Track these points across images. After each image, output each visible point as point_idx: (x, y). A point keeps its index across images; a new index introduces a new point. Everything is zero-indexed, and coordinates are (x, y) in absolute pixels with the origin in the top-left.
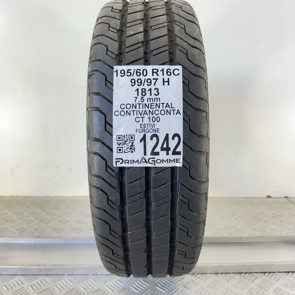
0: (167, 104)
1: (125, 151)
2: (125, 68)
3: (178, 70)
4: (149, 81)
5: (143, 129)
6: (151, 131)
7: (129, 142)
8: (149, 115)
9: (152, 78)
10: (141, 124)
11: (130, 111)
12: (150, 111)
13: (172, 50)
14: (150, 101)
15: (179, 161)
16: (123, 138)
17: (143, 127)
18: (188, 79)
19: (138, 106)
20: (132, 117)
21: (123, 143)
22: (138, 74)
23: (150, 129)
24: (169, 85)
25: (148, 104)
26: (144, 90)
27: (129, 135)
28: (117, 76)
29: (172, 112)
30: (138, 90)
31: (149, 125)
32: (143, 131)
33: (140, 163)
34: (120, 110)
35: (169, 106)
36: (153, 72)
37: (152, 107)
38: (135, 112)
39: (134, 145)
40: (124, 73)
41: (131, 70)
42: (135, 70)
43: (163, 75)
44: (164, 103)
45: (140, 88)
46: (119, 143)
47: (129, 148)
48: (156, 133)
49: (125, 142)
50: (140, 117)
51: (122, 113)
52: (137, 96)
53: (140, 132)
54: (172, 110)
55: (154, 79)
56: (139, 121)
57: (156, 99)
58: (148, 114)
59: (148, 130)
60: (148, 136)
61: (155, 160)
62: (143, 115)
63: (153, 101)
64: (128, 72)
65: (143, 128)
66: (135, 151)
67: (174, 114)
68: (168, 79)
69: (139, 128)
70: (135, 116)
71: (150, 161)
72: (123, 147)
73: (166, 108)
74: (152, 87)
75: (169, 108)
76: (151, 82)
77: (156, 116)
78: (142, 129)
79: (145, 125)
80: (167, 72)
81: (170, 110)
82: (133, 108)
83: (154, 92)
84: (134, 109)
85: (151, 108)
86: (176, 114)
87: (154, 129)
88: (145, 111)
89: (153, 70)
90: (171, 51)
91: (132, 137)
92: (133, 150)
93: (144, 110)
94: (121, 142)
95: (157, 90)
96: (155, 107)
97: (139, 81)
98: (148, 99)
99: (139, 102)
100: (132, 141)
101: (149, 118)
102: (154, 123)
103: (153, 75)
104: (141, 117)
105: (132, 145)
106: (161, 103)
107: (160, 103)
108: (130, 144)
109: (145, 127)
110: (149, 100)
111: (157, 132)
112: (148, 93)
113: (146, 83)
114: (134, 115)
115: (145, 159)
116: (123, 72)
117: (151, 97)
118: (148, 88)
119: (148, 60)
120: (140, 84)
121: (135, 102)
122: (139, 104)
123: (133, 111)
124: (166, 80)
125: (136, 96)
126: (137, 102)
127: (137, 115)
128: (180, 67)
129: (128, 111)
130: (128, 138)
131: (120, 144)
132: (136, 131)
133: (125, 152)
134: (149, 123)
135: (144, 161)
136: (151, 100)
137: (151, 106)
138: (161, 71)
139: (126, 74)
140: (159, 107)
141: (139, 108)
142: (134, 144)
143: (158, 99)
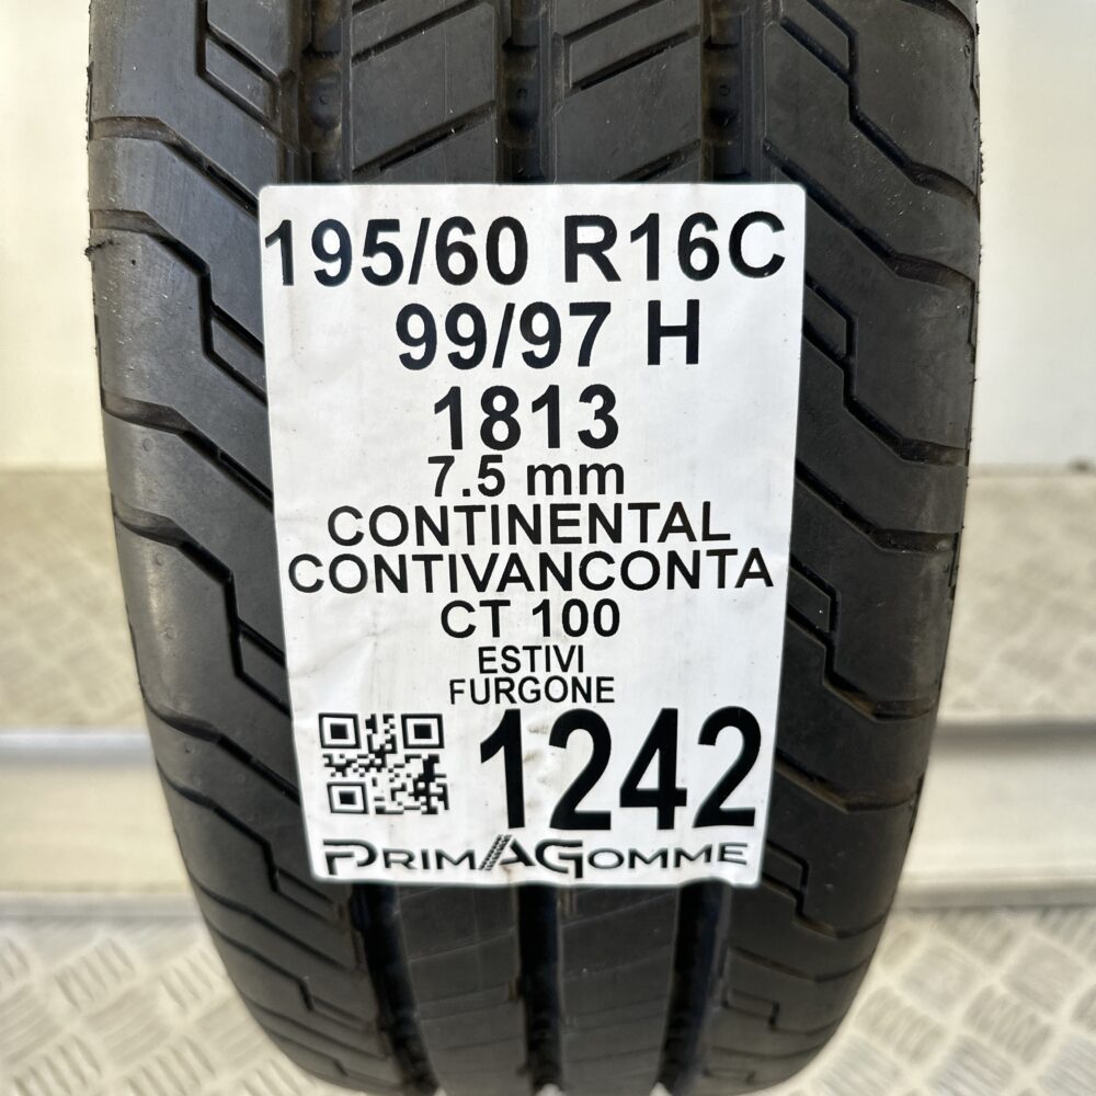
0: (678, 508)
1: (379, 804)
2: (352, 203)
3: (776, 224)
4: (540, 325)
5: (498, 681)
6: (556, 689)
7: (408, 759)
8: (544, 587)
9: (561, 296)
10: (481, 650)
11: (402, 558)
12: (545, 561)
13: (726, 14)
14: (549, 491)
15: (740, 853)
16: (364, 732)
17: (497, 665)
18: (848, 301)
19: (457, 522)
20: (422, 604)
21: (366, 762)
22: (457, 263)
23: (550, 680)
24: (692, 357)
25: (537, 508)
26: (500, 403)
27: (404, 718)
28: (288, 278)
29: (709, 567)
30: (452, 400)
31: (540, 656)
32: (498, 691)
33: (487, 865)
34: (328, 551)
35: (686, 528)
36: (573, 249)
37: (563, 532)
38: (440, 570)
39: (443, 776)
40: (345, 253)
41: (392, 225)
42: (425, 223)
43: (653, 273)
44: (656, 506)
45: (474, 383)
46: (337, 761)
47: (410, 789)
48: (594, 707)
49: (381, 753)
50: (476, 605)
51: (348, 574)
52: (449, 452)
53: (480, 696)
54: (710, 553)
55: (577, 309)
56: (471, 629)
57: (593, 476)
58: (535, 580)
59: (535, 687)
60: (537, 720)
61: (585, 852)
62: (501, 588)
63: (568, 491)
64: (371, 248)
65: (502, 674)
66: (446, 807)
67: (721, 584)
68: (693, 306)
69: (471, 670)
70: (442, 594)
71: (551, 854)
72: (367, 779)
73: (662, 539)
74: (567, 374)
75: (692, 538)
76: (554, 335)
77: (591, 599)
78: (492, 677)
79: (510, 653)
80: (685, 247)
81: (696, 554)
82: (420, 542)
83: (577, 416)
84: (431, 545)
85: (555, 539)
86: (740, 584)
87: (575, 681)
88: (515, 559)
89: (573, 223)
90: (720, 23)
91: (424, 729)
92: (434, 802)
93: (505, 551)
94: (351, 754)
95: (598, 401)
96: (582, 531)
97: (466, 326)
98: (532, 471)
99: (466, 493)
100: (425, 754)
101: (544, 607)
102: (576, 641)
103: (571, 274)
104: (483, 604)
105: (428, 775)
106: (632, 506)
107: (624, 500)
108: (416, 768)
109: (512, 665)
110: (540, 477)
111: (599, 700)
112: (533, 424)
113: (517, 344)
114: (429, 589)
115: (516, 848)
116: (331, 242)
117: (553, 458)
118: (529, 385)
119: (536, 114)
120: (467, 352)
121: (438, 493)
122: (470, 511)
123: (428, 560)
124: (674, 316)
125: (446, 449)
126: (452, 497)
127: (454, 589)
128: (788, 200)
129: (391, 556)
130: (398, 732)
131: (349, 763)
132: (453, 692)
133: (380, 811)
134: (544, 642)
135: (508, 854)
136: (559, 477)
137: (555, 523)
138: (635, 235)
139: (359, 260)
140: (616, 535)
141: (471, 541)
142: (437, 769)
143: (611, 476)
